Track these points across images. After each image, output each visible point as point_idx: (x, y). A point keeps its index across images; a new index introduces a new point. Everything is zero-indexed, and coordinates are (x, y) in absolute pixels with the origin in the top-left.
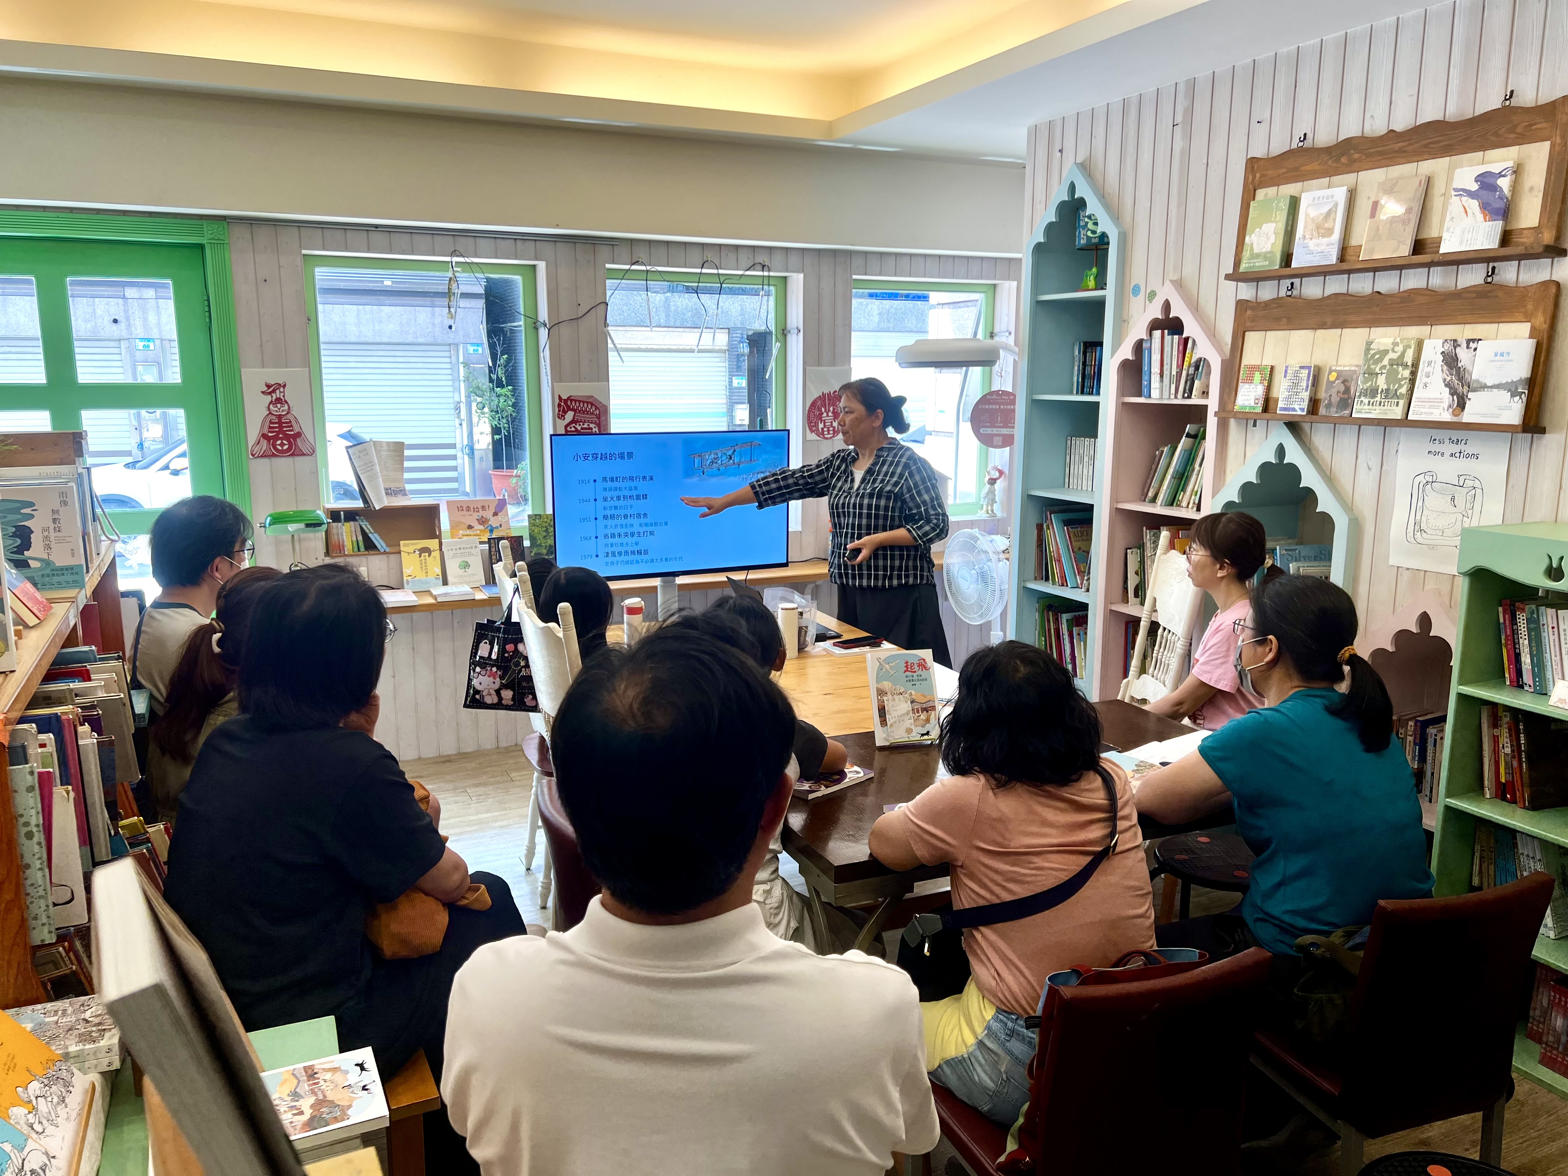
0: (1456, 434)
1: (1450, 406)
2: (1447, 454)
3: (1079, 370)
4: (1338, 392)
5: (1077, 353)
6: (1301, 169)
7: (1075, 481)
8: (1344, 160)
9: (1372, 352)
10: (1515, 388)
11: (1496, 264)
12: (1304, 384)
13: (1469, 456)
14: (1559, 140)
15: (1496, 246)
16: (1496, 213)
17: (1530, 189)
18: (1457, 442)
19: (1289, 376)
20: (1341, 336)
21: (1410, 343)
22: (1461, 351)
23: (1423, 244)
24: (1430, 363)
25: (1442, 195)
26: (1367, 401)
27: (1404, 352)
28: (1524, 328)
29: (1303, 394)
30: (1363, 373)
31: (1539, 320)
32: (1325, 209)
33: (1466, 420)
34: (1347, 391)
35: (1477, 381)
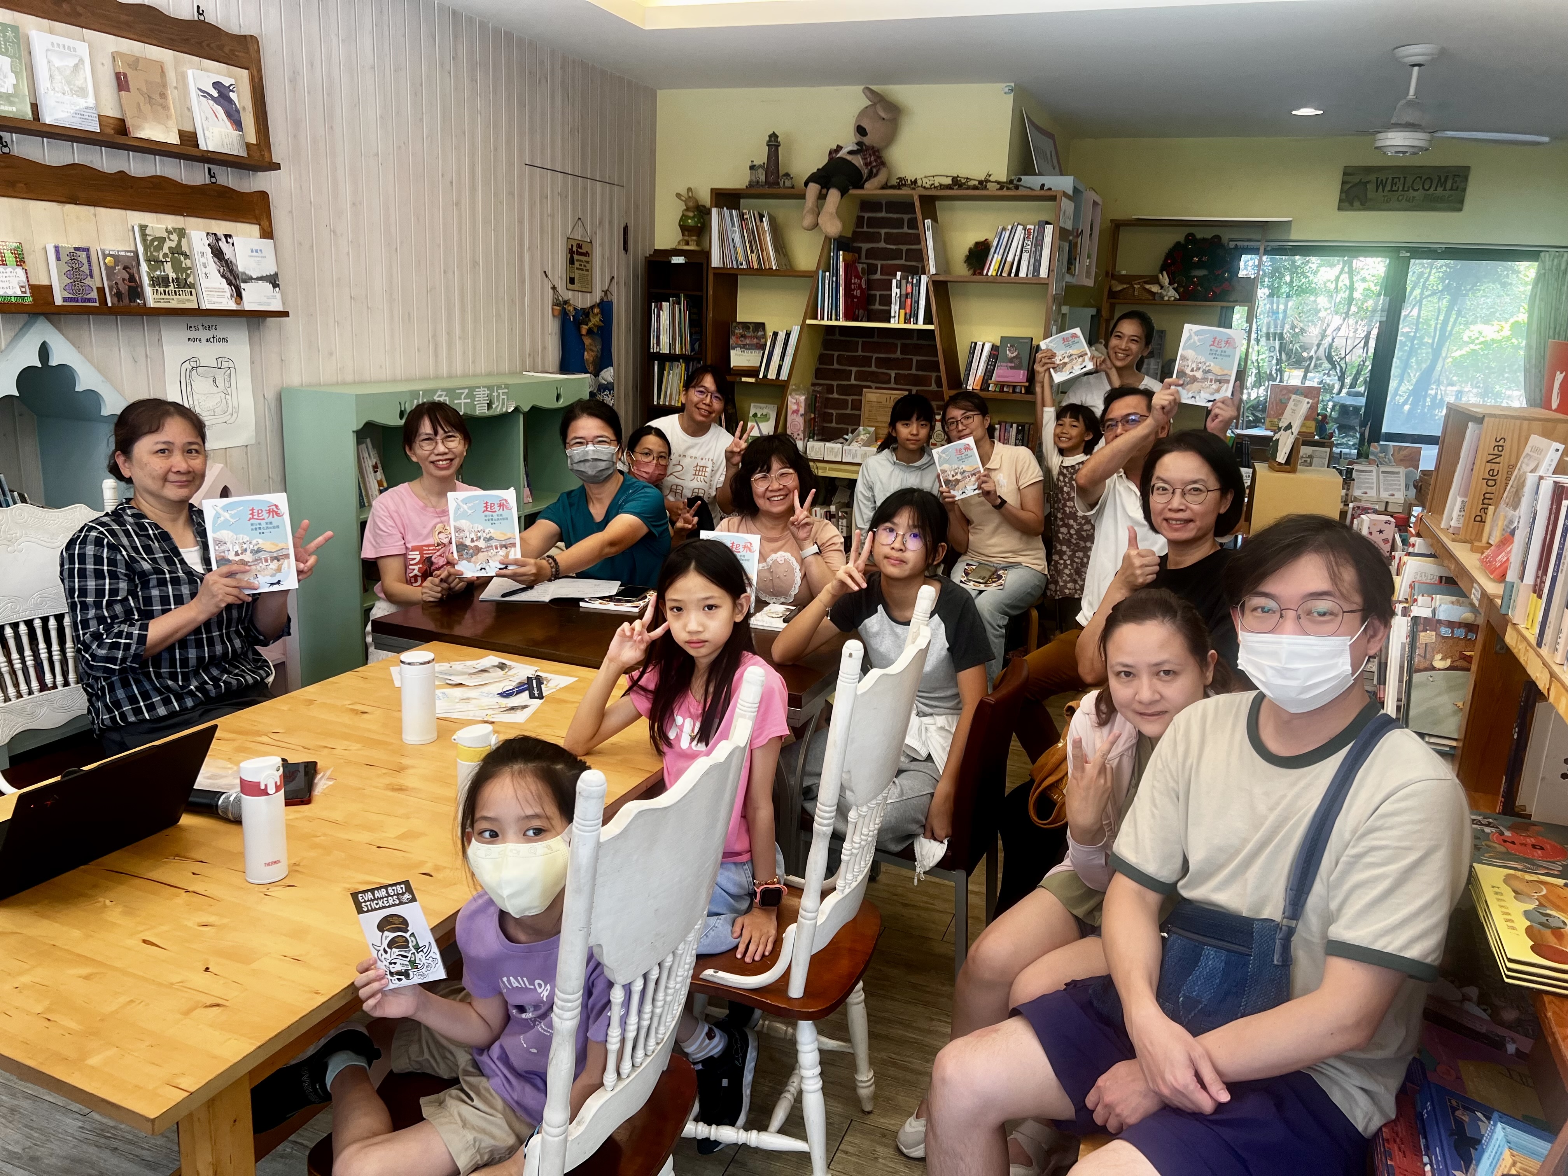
0: (207, 321)
1: (232, 296)
2: (204, 341)
4: (124, 280)
9: (150, 238)
10: (273, 280)
11: (211, 166)
12: (85, 268)
13: (220, 340)
14: (255, 73)
15: (245, 155)
16: (238, 124)
17: (244, 108)
18: (209, 328)
19: (65, 258)
20: (95, 215)
21: (181, 233)
22: (223, 244)
23: (181, 134)
24: (202, 254)
25: (176, 88)
26: (162, 290)
27: (180, 241)
28: (255, 229)
29: (88, 281)
30: (148, 261)
31: (265, 223)
32: (70, 62)
33: (247, 308)
34: (132, 278)
35: (244, 273)
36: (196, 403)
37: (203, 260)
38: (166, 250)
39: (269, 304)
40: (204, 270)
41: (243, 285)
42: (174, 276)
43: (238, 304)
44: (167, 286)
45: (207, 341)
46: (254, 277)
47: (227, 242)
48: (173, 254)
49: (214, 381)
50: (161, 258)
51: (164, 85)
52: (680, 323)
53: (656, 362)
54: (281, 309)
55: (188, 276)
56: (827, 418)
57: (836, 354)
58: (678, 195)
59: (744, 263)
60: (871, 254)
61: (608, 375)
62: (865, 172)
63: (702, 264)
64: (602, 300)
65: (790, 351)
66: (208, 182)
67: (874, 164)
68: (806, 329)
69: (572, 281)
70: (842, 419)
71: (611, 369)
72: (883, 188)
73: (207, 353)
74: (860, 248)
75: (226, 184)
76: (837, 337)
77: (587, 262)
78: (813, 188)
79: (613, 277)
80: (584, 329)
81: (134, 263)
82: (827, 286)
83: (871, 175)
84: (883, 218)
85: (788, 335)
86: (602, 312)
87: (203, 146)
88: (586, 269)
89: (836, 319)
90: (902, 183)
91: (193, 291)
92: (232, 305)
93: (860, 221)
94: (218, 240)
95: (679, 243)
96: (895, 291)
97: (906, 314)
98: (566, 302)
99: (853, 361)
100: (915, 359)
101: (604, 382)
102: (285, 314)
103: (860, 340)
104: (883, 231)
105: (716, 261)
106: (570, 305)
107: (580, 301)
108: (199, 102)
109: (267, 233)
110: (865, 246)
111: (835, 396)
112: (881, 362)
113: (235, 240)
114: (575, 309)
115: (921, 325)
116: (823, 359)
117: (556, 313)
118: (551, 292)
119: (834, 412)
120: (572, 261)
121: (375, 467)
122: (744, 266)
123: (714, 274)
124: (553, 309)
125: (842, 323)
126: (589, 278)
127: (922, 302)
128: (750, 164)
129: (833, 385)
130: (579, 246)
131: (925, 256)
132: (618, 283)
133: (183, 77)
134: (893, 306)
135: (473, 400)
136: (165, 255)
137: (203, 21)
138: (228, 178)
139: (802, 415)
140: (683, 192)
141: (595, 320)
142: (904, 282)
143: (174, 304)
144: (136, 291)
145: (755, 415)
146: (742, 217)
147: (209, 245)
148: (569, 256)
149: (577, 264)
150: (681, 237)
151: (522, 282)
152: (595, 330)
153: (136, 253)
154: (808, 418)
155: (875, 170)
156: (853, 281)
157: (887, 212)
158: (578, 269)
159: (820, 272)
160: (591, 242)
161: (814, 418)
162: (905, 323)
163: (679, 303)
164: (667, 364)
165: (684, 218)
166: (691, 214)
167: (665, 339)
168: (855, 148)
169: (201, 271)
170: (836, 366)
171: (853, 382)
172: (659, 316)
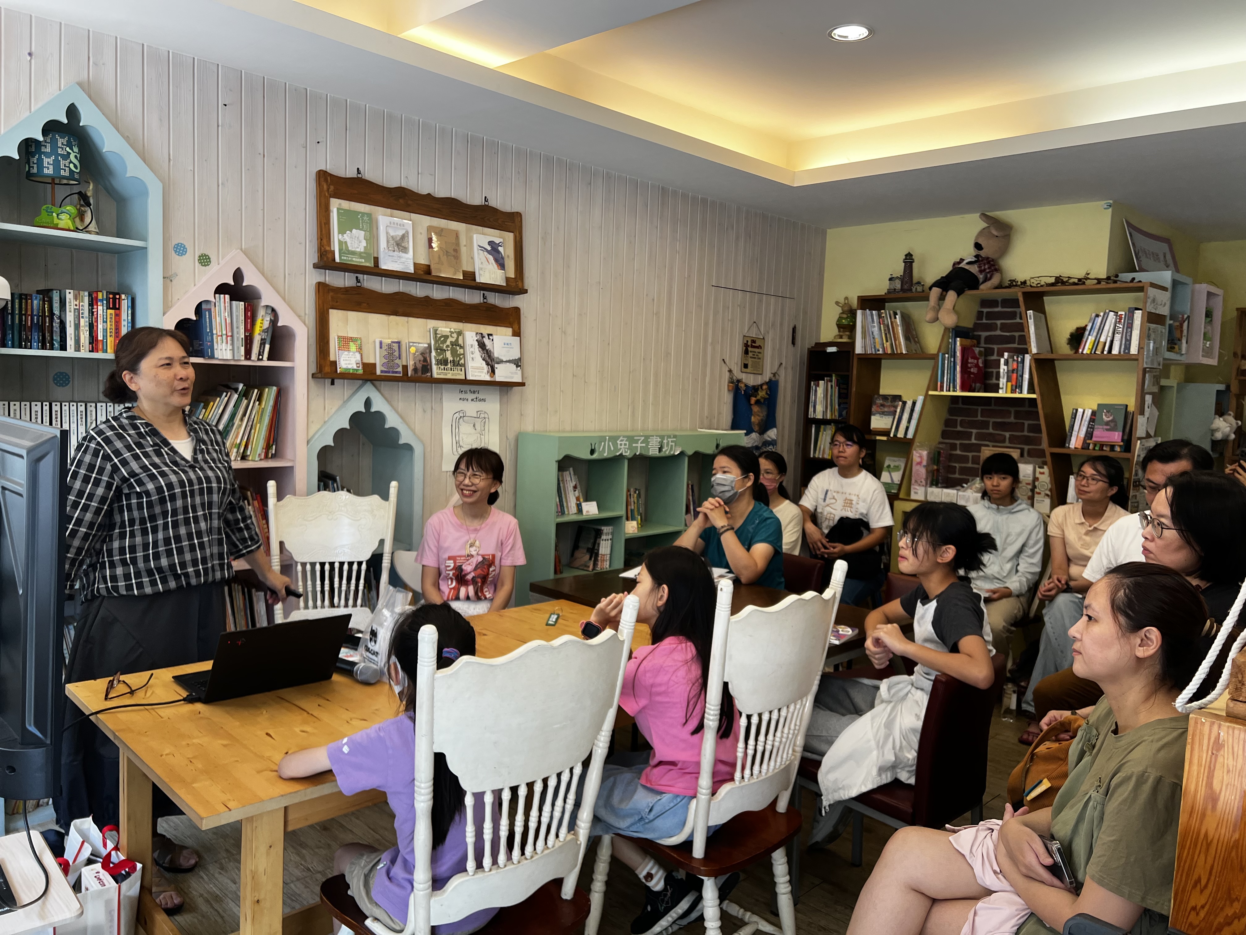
0: (473, 388)
1: (488, 372)
2: (470, 400)
4: (420, 361)
6: (371, 196)
9: (439, 336)
10: (517, 363)
11: (485, 292)
12: (396, 354)
13: (480, 400)
14: (518, 234)
15: (505, 285)
16: (501, 265)
17: (508, 256)
18: (474, 392)
19: (384, 347)
20: (408, 322)
21: (460, 333)
22: (486, 340)
23: (465, 273)
24: (472, 346)
25: (465, 246)
26: (443, 367)
27: (458, 338)
28: (509, 331)
29: (397, 361)
30: (436, 349)
31: (516, 326)
32: (400, 233)
33: (497, 380)
34: (425, 360)
35: (498, 358)
36: (461, 439)
37: (472, 349)
38: (448, 343)
39: (512, 378)
40: (472, 356)
41: (496, 366)
42: (452, 359)
43: (492, 377)
44: (446, 365)
45: (472, 400)
48: (452, 345)
49: (474, 426)
50: (445, 348)
51: (458, 244)
52: (831, 396)
53: (814, 426)
54: (520, 381)
55: (461, 359)
56: (952, 470)
57: (959, 419)
58: (837, 303)
59: (881, 350)
60: (988, 340)
61: (772, 434)
62: (981, 277)
63: (849, 352)
64: (770, 380)
65: (916, 415)
66: (482, 301)
67: (988, 271)
68: (928, 398)
69: (746, 366)
70: (963, 471)
71: (775, 430)
72: (996, 288)
73: (471, 408)
74: (980, 336)
75: (493, 303)
76: (961, 405)
77: (759, 353)
78: (936, 291)
79: (781, 364)
80: (753, 400)
81: (428, 351)
82: (946, 365)
83: (986, 280)
84: (998, 312)
85: (914, 403)
86: (770, 388)
87: (478, 280)
88: (759, 358)
89: (954, 391)
90: (1013, 284)
91: (463, 369)
92: (487, 378)
93: (980, 315)
94: (483, 337)
95: (835, 337)
96: (1003, 368)
97: (1012, 386)
98: (739, 381)
99: (974, 425)
100: (1027, 423)
101: (769, 439)
102: (522, 384)
103: (980, 408)
104: (999, 322)
105: (859, 350)
106: (743, 383)
107: (751, 380)
108: (478, 253)
109: (517, 333)
110: (984, 334)
111: (958, 452)
112: (997, 426)
113: (495, 337)
114: (746, 386)
115: (1025, 394)
116: (947, 423)
117: (731, 388)
118: (727, 374)
119: (957, 465)
120: (746, 352)
121: (575, 487)
122: (881, 352)
123: (859, 359)
124: (728, 386)
125: (959, 393)
126: (761, 364)
127: (1026, 376)
128: (890, 277)
129: (956, 444)
130: (753, 341)
131: (1027, 339)
132: (786, 368)
133: (470, 240)
134: (1001, 380)
135: (648, 444)
136: (447, 346)
137: (488, 205)
138: (495, 299)
139: (924, 466)
140: (842, 301)
141: (762, 394)
142: (1010, 360)
143: (449, 376)
144: (426, 368)
145: (889, 466)
146: (880, 316)
148: (744, 348)
149: (750, 354)
150: (838, 333)
151: (705, 365)
152: (762, 401)
153: (430, 345)
154: (930, 468)
155: (989, 275)
156: (970, 361)
157: (1002, 307)
158: (751, 357)
159: (940, 354)
160: (764, 339)
161: (938, 470)
162: (1012, 393)
163: (831, 381)
164: (822, 427)
165: (840, 318)
166: (845, 316)
167: (820, 408)
168: (974, 259)
169: (469, 356)
170: (959, 428)
171: (973, 441)
172: (816, 391)
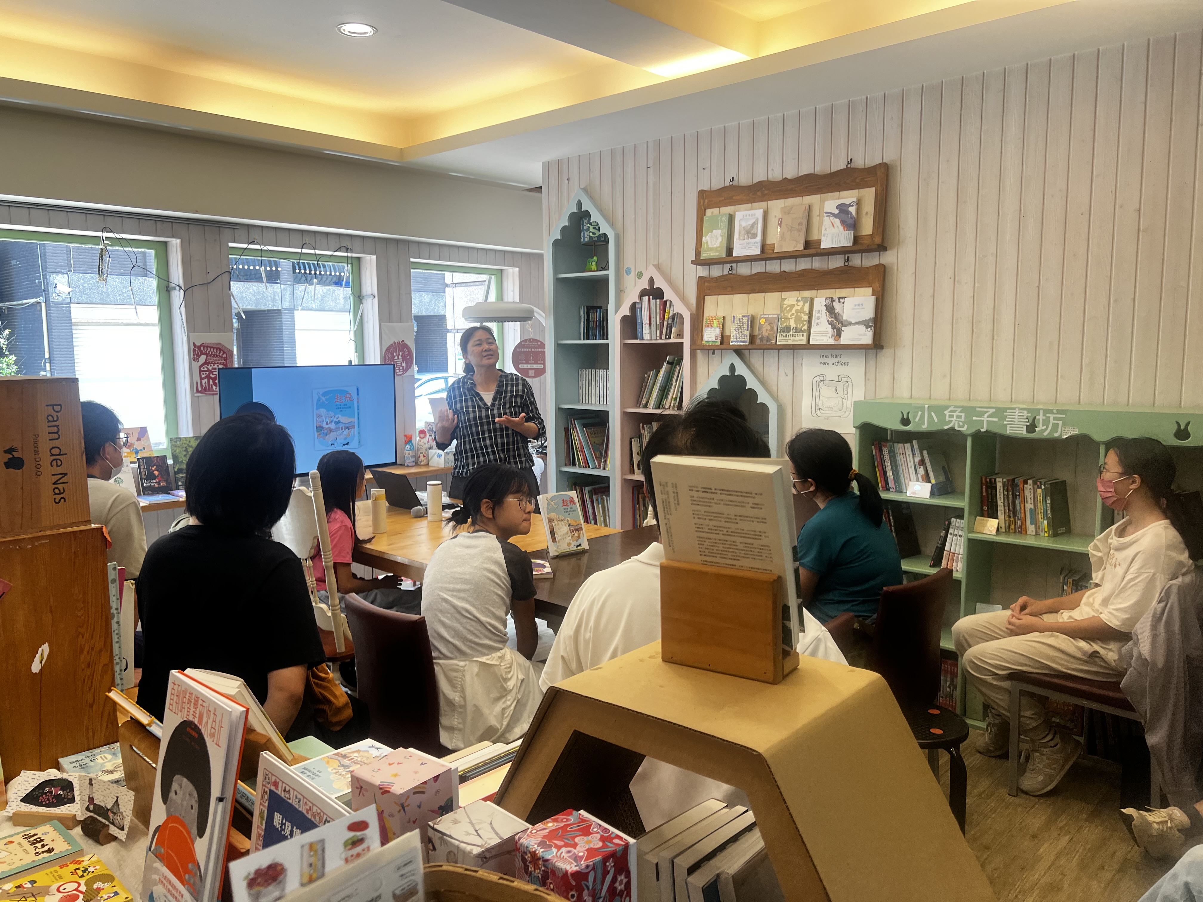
0: (834, 352)
1: (833, 336)
2: (831, 364)
3: (584, 325)
4: (767, 330)
5: (582, 313)
6: (734, 198)
7: (587, 398)
8: (759, 194)
9: (785, 306)
10: (870, 323)
12: (745, 326)
13: (843, 364)
15: (854, 244)
16: (853, 226)
17: (867, 213)
18: (836, 356)
19: (736, 321)
20: (764, 297)
21: (806, 301)
22: (836, 305)
23: (806, 243)
24: (820, 311)
25: (818, 216)
26: (784, 334)
27: (804, 306)
29: (745, 332)
30: (781, 319)
31: (876, 285)
32: (751, 222)
33: (842, 343)
34: (772, 329)
35: (847, 321)
37: (819, 315)
38: (793, 311)
39: (860, 340)
40: (817, 321)
41: (843, 328)
42: (795, 326)
44: (789, 332)
45: (833, 364)
46: (853, 322)
47: (839, 302)
48: (797, 313)
49: (836, 389)
50: (789, 316)
51: (805, 217)
55: (803, 325)
66: (842, 265)
73: (832, 372)
75: (858, 265)
81: (776, 321)
87: (823, 246)
91: (807, 334)
92: (831, 342)
94: (835, 301)
108: (826, 220)
109: (878, 292)
113: (846, 300)
133: (823, 208)
135: (1002, 419)
136: (793, 314)
137: (850, 168)
138: (860, 260)
143: (790, 343)
144: (772, 336)
147: (825, 305)
169: (814, 322)
